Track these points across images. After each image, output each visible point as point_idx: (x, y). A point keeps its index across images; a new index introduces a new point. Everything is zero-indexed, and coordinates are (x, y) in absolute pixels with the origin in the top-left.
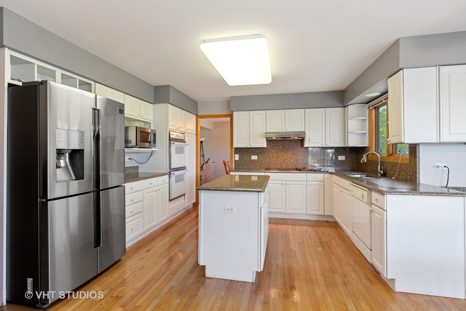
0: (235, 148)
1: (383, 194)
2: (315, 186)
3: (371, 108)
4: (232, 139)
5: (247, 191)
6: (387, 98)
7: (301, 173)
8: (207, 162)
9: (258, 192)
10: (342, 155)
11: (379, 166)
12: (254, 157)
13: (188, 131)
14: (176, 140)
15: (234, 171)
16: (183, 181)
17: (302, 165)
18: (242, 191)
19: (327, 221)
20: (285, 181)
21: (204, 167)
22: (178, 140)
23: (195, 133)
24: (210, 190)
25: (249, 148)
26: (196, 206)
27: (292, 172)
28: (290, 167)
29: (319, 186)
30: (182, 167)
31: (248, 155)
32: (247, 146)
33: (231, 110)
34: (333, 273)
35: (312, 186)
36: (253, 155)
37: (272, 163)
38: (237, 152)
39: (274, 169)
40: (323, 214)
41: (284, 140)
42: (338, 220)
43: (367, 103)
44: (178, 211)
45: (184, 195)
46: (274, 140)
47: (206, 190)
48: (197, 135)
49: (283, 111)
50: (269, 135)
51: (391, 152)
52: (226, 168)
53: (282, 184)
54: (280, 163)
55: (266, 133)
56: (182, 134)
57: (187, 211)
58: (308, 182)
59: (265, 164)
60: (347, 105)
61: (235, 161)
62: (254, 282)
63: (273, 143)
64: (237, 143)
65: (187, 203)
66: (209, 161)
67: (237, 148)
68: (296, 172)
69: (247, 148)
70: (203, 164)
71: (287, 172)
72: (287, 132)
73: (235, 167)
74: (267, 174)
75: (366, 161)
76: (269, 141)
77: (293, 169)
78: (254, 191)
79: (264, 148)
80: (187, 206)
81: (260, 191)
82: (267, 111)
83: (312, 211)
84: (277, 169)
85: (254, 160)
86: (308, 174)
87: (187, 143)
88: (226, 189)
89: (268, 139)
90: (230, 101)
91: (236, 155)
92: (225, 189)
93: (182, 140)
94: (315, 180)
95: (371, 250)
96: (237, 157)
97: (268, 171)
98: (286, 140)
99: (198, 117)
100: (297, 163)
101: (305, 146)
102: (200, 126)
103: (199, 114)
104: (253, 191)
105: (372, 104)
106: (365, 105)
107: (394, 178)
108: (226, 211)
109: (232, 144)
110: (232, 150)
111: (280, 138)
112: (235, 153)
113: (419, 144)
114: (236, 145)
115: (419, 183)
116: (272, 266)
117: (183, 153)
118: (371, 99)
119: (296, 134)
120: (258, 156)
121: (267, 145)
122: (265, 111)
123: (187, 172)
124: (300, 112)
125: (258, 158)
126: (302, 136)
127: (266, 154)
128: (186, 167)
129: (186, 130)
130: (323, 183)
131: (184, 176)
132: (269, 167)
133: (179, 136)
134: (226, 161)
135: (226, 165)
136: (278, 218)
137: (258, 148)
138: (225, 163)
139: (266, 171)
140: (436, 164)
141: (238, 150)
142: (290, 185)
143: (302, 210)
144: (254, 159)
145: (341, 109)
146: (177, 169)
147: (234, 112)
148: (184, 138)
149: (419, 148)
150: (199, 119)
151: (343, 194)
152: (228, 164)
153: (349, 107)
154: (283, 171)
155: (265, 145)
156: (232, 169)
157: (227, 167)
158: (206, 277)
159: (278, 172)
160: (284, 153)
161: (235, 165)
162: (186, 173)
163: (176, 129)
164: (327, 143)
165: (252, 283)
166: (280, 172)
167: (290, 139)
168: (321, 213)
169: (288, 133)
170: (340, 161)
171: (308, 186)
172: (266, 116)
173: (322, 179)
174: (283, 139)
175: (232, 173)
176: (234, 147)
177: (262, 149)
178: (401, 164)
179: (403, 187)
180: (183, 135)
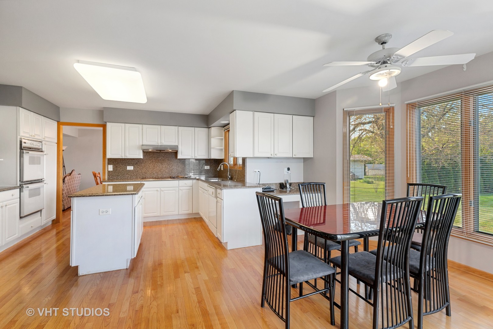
0: (109, 159)
1: (221, 189)
2: (185, 190)
3: (226, 131)
4: (105, 150)
5: (122, 194)
6: (229, 128)
7: (174, 180)
8: (71, 174)
9: (132, 194)
10: (207, 165)
11: (229, 173)
12: (130, 168)
13: (46, 139)
14: (30, 149)
15: (108, 182)
16: (39, 194)
17: (176, 174)
18: (117, 195)
19: (194, 218)
20: (160, 188)
21: (66, 179)
22: (33, 148)
23: (56, 141)
24: (84, 196)
25: (125, 159)
26: (56, 223)
27: (167, 180)
28: (165, 176)
29: (188, 190)
30: (39, 180)
31: (123, 166)
32: (123, 157)
33: (104, 121)
34: (192, 249)
35: (183, 191)
36: (129, 166)
37: (148, 173)
38: (111, 163)
39: (150, 178)
40: (191, 212)
41: (160, 153)
42: (202, 215)
43: (224, 127)
44: (32, 229)
45: (41, 210)
46: (150, 152)
47: (80, 196)
48: (58, 143)
49: (159, 127)
50: (145, 148)
51: (235, 163)
52: (97, 180)
53: (157, 191)
54: (156, 173)
55: (143, 145)
56: (38, 143)
57: (44, 229)
58: (180, 188)
59: (142, 174)
60: (210, 126)
61: (109, 172)
62: (128, 268)
63: (149, 155)
64: (111, 154)
65: (44, 220)
66: (73, 173)
67: (110, 158)
68: (171, 180)
69: (122, 159)
70: (65, 177)
71: (162, 180)
72: (162, 145)
73: (108, 178)
74: (142, 182)
75: (222, 169)
76: (145, 153)
77: (168, 178)
78: (129, 194)
79: (140, 159)
80: (44, 223)
81: (134, 194)
82: (143, 125)
83: (183, 212)
84: (153, 178)
85: (130, 171)
86: (180, 181)
87: (45, 153)
88: (102, 194)
89: (144, 151)
90: (103, 111)
91: (109, 166)
92: (100, 194)
93: (38, 149)
94: (186, 185)
95: (217, 228)
96: (111, 168)
97: (144, 180)
98: (162, 152)
99: (59, 123)
100: (171, 172)
101: (178, 158)
102: (63, 134)
103: (61, 121)
104: (127, 194)
105: (226, 128)
106: (223, 128)
107: (235, 180)
108: (101, 214)
109: (104, 155)
110: (105, 161)
111: (156, 150)
112: (109, 164)
113: (246, 158)
114: (109, 155)
115: (246, 182)
116: (145, 255)
117: (39, 163)
118: (225, 125)
119: (171, 147)
120: (134, 166)
121: (144, 156)
122: (142, 125)
123: (45, 185)
124: (173, 129)
125: (134, 168)
126: (176, 150)
127: (143, 164)
128: (43, 179)
129: (43, 137)
130: (192, 187)
131: (41, 189)
132: (145, 177)
133: (34, 144)
134: (97, 172)
135: (97, 177)
136: (153, 221)
137: (134, 159)
138: (95, 174)
139: (142, 180)
140: (255, 170)
141: (112, 161)
142: (165, 191)
143: (174, 211)
144: (130, 169)
145: (206, 129)
146: (31, 182)
147: (107, 123)
148: (40, 147)
149: (246, 160)
150: (61, 126)
151: (205, 194)
152: (99, 176)
153: (212, 128)
154: (158, 180)
155: (141, 157)
156: (105, 179)
157: (98, 178)
158: (79, 275)
159: (153, 181)
160: (160, 164)
161: (109, 175)
162: (43, 186)
163: (30, 137)
164: (195, 156)
165: (127, 269)
166: (155, 181)
167: (165, 151)
168: (190, 212)
169: (163, 147)
170: (206, 169)
171: (180, 191)
172: (142, 129)
173: (191, 185)
174: (159, 151)
175: (104, 183)
176: (107, 157)
177: (138, 160)
178: (239, 171)
179: (240, 184)
180: (40, 143)
